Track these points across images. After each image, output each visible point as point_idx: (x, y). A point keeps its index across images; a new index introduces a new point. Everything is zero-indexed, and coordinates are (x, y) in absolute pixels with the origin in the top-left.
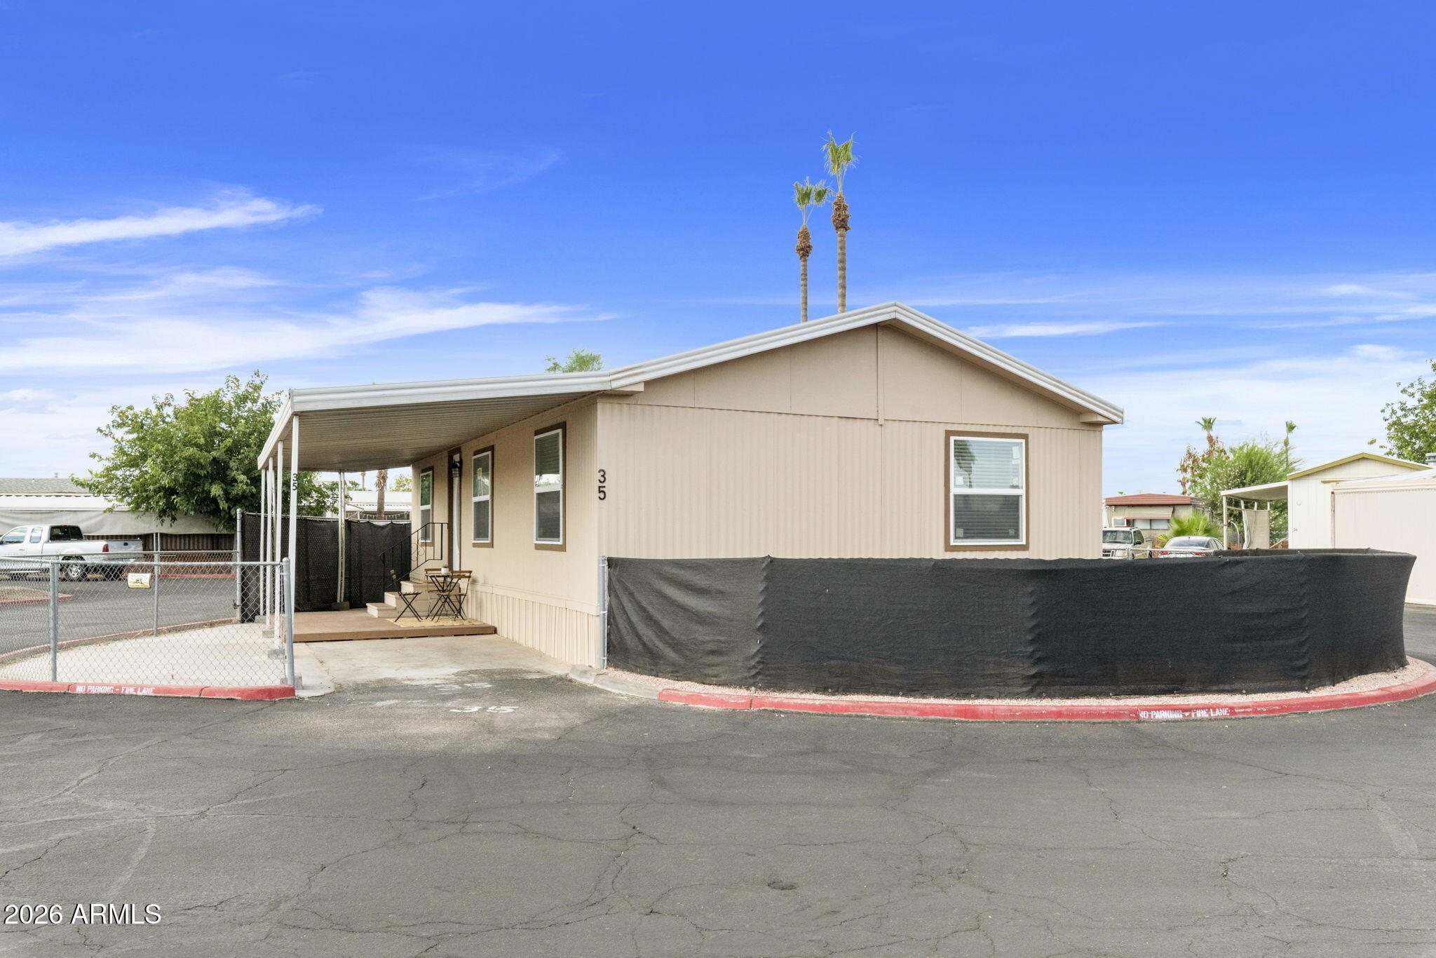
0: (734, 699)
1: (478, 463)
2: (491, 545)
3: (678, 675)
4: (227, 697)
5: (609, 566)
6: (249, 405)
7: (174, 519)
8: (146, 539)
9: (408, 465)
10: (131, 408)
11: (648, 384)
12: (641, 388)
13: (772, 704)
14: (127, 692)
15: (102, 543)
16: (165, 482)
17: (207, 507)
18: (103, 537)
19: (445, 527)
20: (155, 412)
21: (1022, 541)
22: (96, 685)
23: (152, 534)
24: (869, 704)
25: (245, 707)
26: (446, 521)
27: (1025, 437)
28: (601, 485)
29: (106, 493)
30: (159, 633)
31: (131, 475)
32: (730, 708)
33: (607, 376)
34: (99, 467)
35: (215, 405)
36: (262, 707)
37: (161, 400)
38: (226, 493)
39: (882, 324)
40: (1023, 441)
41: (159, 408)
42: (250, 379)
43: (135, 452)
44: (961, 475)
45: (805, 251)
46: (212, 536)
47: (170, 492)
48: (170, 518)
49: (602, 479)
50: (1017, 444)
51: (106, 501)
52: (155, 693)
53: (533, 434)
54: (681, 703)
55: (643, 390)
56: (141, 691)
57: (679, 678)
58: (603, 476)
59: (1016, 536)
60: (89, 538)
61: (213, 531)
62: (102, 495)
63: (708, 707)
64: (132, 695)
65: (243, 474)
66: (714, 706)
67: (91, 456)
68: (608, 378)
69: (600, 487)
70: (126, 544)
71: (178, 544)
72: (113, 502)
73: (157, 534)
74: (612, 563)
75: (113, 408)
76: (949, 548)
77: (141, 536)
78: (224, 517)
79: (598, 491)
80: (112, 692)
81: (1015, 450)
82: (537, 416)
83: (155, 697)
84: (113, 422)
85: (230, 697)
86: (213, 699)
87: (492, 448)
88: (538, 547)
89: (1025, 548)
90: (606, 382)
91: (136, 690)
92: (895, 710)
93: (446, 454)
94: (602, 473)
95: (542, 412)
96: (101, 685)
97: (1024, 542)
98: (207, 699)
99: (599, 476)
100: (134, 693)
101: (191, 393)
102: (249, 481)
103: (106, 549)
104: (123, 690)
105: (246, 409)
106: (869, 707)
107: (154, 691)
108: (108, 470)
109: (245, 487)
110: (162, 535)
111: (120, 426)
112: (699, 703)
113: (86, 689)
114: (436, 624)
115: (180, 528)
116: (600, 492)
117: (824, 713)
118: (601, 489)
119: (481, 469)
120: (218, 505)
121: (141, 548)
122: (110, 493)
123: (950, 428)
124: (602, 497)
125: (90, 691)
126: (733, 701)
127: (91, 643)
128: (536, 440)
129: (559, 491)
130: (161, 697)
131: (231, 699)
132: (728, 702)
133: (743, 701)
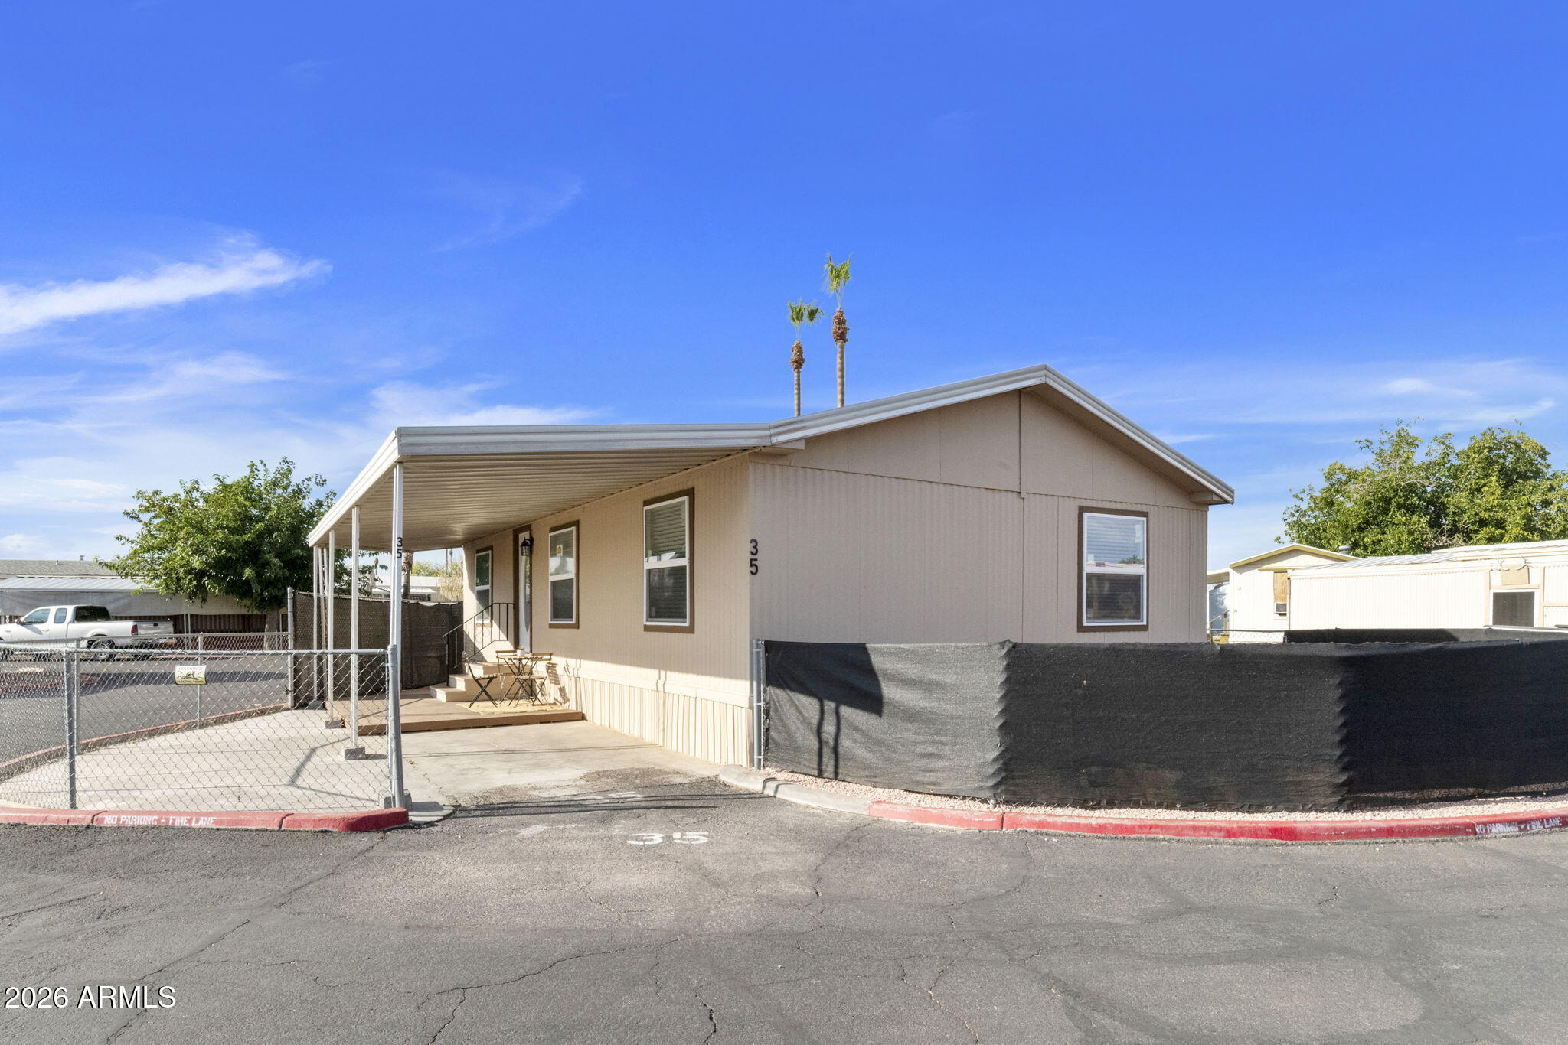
0: (978, 816)
1: (555, 541)
2: (577, 626)
3: (877, 780)
4: (319, 829)
5: (767, 651)
6: (279, 491)
7: (204, 600)
8: (176, 621)
9: (460, 546)
10: (156, 493)
11: (810, 441)
12: (801, 446)
13: (1032, 824)
14: (177, 824)
15: (130, 624)
16: (196, 563)
17: (241, 589)
18: (130, 618)
19: (511, 607)
20: (183, 496)
21: (1142, 621)
22: (133, 813)
23: (183, 615)
24: (1160, 823)
25: (346, 845)
26: (511, 600)
27: (1145, 514)
28: (754, 557)
29: (134, 575)
30: (203, 726)
31: (159, 558)
32: (974, 829)
33: (766, 429)
34: (125, 550)
35: (247, 490)
36: (370, 844)
37: (189, 485)
38: (259, 575)
39: (1024, 390)
40: (1145, 519)
41: (189, 492)
42: (278, 466)
43: (162, 536)
44: (1092, 553)
45: (799, 363)
46: (243, 616)
47: (201, 574)
48: (200, 600)
49: (754, 551)
50: (1138, 522)
51: (134, 584)
52: (216, 825)
53: (642, 504)
54: (902, 821)
55: (803, 447)
56: (197, 821)
57: (877, 785)
58: (755, 547)
59: (1138, 616)
60: (117, 618)
61: (244, 612)
62: (129, 577)
63: (941, 826)
64: (184, 828)
65: (276, 557)
66: (951, 825)
67: (118, 538)
68: (768, 433)
69: (751, 560)
70: (156, 625)
71: (208, 623)
72: (141, 585)
73: (187, 615)
74: (769, 646)
75: (139, 493)
76: (1081, 629)
77: (171, 617)
78: (256, 598)
79: (749, 565)
80: (156, 823)
81: (1138, 527)
82: (650, 484)
83: (218, 829)
84: (139, 506)
85: (323, 829)
86: (299, 831)
87: (577, 524)
88: (647, 629)
89: (1145, 628)
90: (766, 436)
91: (189, 821)
92: (1195, 832)
93: (510, 533)
94: (754, 544)
95: (657, 478)
96: (138, 813)
97: (1145, 623)
98: (290, 831)
99: (749, 547)
100: (187, 825)
101: (221, 478)
102: (282, 564)
103: (135, 630)
104: (171, 821)
105: (276, 495)
106: (1162, 827)
107: (215, 822)
108: (135, 552)
109: (278, 570)
110: (192, 615)
111: (147, 510)
112: (931, 822)
113: (119, 819)
114: (515, 710)
115: (212, 609)
116: (752, 565)
117: (1103, 835)
118: (754, 562)
119: (561, 546)
120: (250, 587)
121: (171, 629)
122: (138, 575)
123: (1084, 503)
124: (754, 571)
125: (124, 822)
126: (976, 820)
127: (124, 740)
128: (646, 511)
129: (685, 567)
130: (225, 829)
131: (326, 832)
132: (971, 821)
133: (991, 820)
